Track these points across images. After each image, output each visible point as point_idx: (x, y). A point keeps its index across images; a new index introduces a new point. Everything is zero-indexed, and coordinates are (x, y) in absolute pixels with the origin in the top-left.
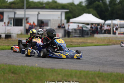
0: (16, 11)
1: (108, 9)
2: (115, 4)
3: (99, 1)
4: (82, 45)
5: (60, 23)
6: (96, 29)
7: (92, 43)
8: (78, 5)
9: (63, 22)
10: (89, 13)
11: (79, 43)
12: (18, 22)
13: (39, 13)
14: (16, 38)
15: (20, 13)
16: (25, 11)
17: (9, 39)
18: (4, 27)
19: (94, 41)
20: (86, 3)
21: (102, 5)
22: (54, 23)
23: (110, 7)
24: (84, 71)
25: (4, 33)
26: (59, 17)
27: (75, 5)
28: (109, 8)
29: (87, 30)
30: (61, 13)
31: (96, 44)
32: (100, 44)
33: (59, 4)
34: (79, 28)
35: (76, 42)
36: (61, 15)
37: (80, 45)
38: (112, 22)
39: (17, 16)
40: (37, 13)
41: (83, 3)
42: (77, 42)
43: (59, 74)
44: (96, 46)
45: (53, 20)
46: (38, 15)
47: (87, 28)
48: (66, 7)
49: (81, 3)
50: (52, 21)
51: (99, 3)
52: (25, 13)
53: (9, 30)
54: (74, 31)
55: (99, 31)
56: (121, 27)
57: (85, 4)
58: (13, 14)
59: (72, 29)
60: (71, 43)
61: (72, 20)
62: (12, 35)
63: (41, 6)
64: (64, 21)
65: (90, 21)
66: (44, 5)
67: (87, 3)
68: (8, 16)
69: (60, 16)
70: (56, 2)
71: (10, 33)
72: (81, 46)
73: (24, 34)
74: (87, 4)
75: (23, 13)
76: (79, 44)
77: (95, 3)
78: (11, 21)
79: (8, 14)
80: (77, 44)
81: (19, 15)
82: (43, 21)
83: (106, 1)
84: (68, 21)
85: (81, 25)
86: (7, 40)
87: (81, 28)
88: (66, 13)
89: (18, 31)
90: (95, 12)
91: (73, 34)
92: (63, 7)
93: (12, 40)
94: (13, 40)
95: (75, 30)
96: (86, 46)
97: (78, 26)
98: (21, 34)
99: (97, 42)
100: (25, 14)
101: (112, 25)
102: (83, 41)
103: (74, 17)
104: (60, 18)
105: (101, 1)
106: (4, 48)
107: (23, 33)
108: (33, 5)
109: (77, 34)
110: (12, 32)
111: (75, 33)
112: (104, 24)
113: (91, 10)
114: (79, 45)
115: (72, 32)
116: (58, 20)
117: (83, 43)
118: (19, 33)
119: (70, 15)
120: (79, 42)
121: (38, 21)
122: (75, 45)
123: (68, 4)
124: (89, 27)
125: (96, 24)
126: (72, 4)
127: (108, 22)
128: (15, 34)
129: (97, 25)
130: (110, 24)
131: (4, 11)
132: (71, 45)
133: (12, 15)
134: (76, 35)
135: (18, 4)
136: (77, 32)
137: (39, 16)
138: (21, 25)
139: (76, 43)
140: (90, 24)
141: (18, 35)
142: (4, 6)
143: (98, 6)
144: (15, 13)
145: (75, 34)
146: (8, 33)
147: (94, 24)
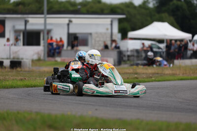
0: (28, 17)
4: (157, 79)
5: (109, 39)
6: (177, 50)
8: (140, 6)
9: (114, 38)
10: (161, 20)
11: (151, 75)
12: (31, 38)
13: (70, 21)
14: (30, 66)
15: (36, 22)
16: (45, 18)
17: (19, 69)
18: (8, 48)
21: (185, 6)
22: (98, 39)
25: (7, 59)
26: (107, 29)
27: (135, 7)
30: (112, 21)
31: (181, 76)
32: (189, 77)
33: (105, 4)
34: (145, 48)
35: (143, 74)
36: (112, 24)
37: (153, 78)
39: (29, 27)
40: (66, 21)
41: (149, 3)
42: (146, 74)
44: (181, 80)
45: (97, 33)
46: (68, 25)
47: (159, 48)
48: (119, 11)
49: (144, 3)
50: (94, 36)
51: (179, 3)
52: (45, 21)
53: (16, 52)
54: (135, 54)
57: (154, 4)
58: (23, 23)
59: (132, 51)
60: (136, 76)
61: (131, 34)
62: (22, 61)
63: (71, 8)
64: (117, 36)
65: (166, 35)
66: (79, 7)
67: (156, 3)
68: (14, 27)
69: (109, 27)
71: (18, 59)
72: (155, 81)
73: (44, 60)
74: (156, 5)
75: (42, 21)
76: (151, 77)
77: (171, 3)
78: (20, 36)
79: (14, 24)
80: (147, 78)
81: (32, 24)
82: (78, 35)
84: (124, 36)
85: (147, 43)
86: (14, 70)
88: (120, 21)
89: (33, 55)
90: (172, 19)
91: (135, 59)
92: (112, 10)
93: (23, 70)
94: (26, 71)
95: (137, 51)
96: (164, 81)
97: (143, 44)
98: (39, 60)
99: (183, 74)
100: (45, 24)
102: (156, 71)
103: (134, 29)
104: (110, 31)
106: (14, 85)
107: (42, 58)
108: (56, 7)
110: (21, 56)
111: (138, 57)
113: (165, 15)
114: (150, 79)
115: (133, 56)
116: (105, 34)
117: (157, 75)
118: (35, 57)
119: (126, 25)
121: (69, 35)
122: (144, 78)
123: (122, 4)
124: (163, 46)
125: (176, 41)
126: (130, 5)
128: (27, 59)
129: (178, 43)
131: (5, 18)
132: (137, 78)
133: (20, 26)
134: (140, 62)
135: (29, 4)
136: (142, 56)
137: (71, 26)
138: (38, 44)
139: (144, 76)
140: (165, 41)
141: (33, 61)
142: (4, 9)
143: (178, 8)
144: (26, 22)
145: (138, 60)
146: (14, 58)
147: (173, 42)
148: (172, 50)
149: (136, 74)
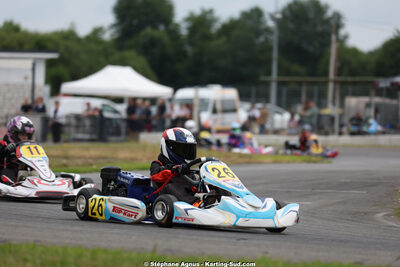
1: (184, 54)
2: (207, 37)
3: (155, 27)
5: (28, 95)
6: (144, 117)
7: (132, 160)
8: (88, 38)
9: (38, 94)
10: (123, 63)
11: (91, 161)
19: (140, 155)
20: (113, 30)
21: (166, 39)
22: (8, 95)
23: (192, 44)
24: (105, 251)
26: (26, 78)
27: (79, 40)
28: (189, 50)
29: (116, 119)
30: (34, 65)
33: (26, 34)
34: (91, 113)
35: (79, 158)
36: (33, 70)
38: (197, 93)
41: (104, 32)
42: (85, 158)
43: (25, 260)
45: (7, 85)
47: (116, 112)
48: (50, 45)
49: (97, 31)
50: (2, 89)
51: (155, 33)
54: (73, 121)
55: (154, 122)
56: (225, 111)
57: (112, 35)
59: (68, 117)
60: (65, 161)
61: (67, 87)
64: (43, 90)
65: (127, 90)
67: (118, 31)
69: (30, 74)
70: (16, 29)
72: (96, 171)
74: (116, 36)
76: (91, 165)
77: (143, 33)
80: (84, 165)
83: (177, 25)
84: (55, 91)
85: (96, 103)
87: (97, 114)
88: (50, 64)
90: (142, 61)
91: (72, 130)
92: (38, 43)
95: (78, 117)
97: (88, 104)
99: (149, 158)
101: (196, 103)
102: (104, 154)
103: (75, 77)
104: (30, 81)
105: (162, 28)
109: (84, 133)
111: (77, 127)
112: (170, 100)
113: (131, 54)
114: (89, 168)
115: (69, 125)
116: (23, 86)
117: (102, 161)
119: (62, 70)
120: (91, 158)
122: (77, 165)
123: (56, 34)
124: (122, 108)
125: (144, 99)
126: (69, 36)
127: (186, 93)
129: (147, 103)
130: (191, 100)
132: (65, 165)
134: (80, 136)
136: (84, 126)
139: (80, 162)
143: (153, 42)
145: (78, 132)
147: (139, 102)
148: (137, 115)
149: (67, 157)
